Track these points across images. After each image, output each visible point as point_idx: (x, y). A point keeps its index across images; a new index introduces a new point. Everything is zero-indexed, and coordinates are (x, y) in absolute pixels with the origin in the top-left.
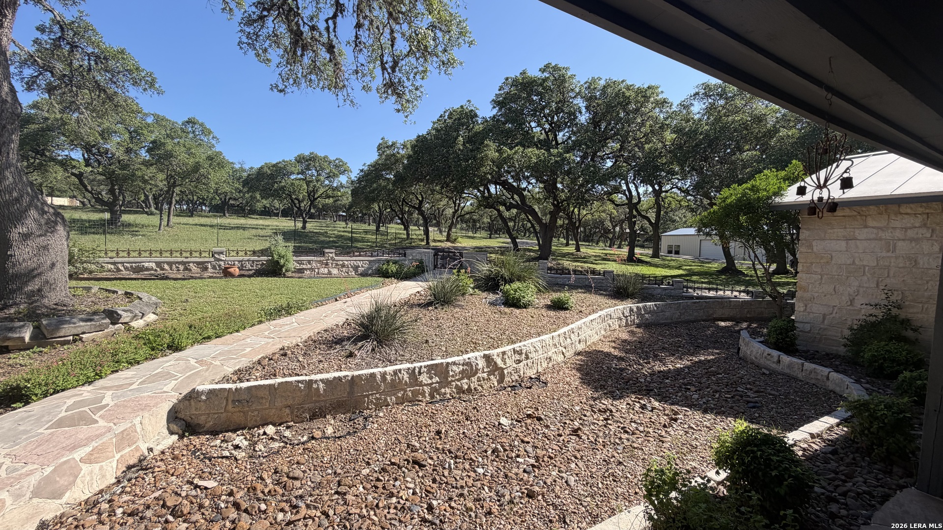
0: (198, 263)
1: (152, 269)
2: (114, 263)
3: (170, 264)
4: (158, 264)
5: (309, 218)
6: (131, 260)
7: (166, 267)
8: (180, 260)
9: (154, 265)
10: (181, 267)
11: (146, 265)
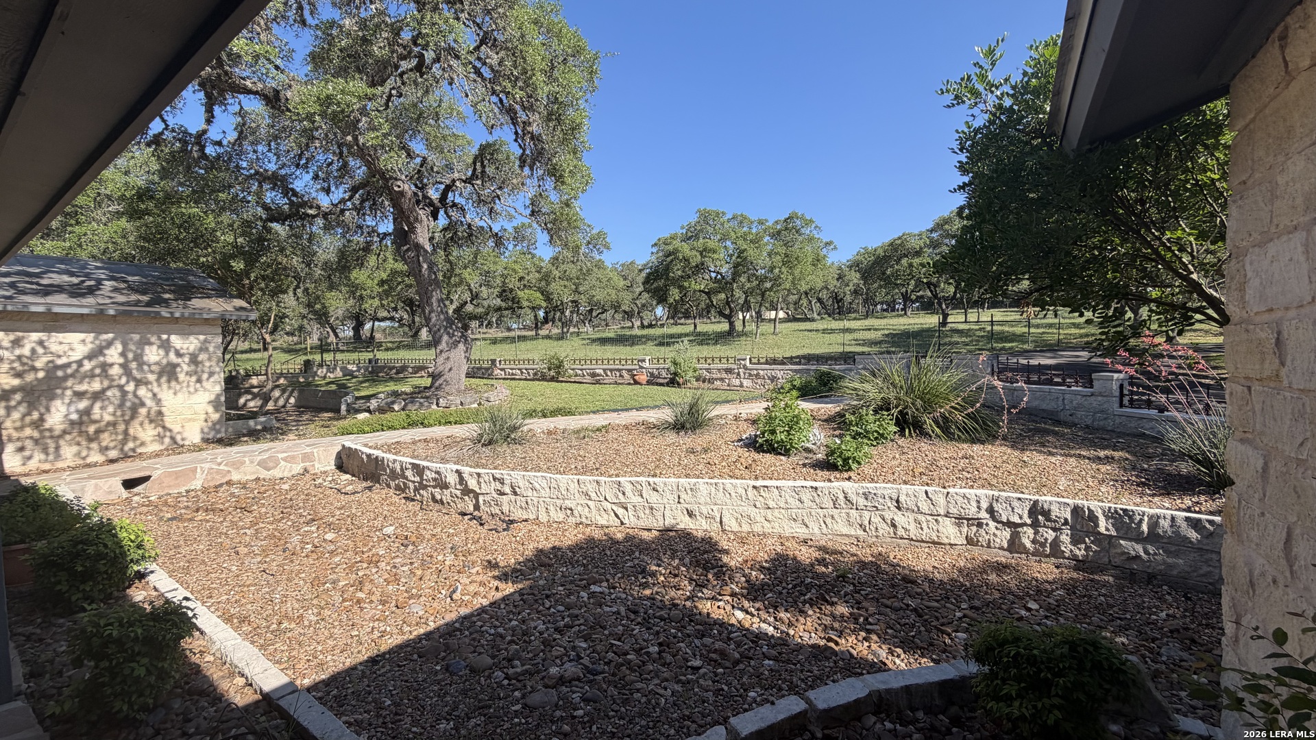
0: (629, 371)
1: (600, 375)
2: (581, 370)
3: (611, 370)
4: (604, 370)
5: (952, 309)
6: (590, 367)
7: (609, 373)
8: (617, 367)
9: (601, 372)
10: (618, 374)
11: (597, 371)
